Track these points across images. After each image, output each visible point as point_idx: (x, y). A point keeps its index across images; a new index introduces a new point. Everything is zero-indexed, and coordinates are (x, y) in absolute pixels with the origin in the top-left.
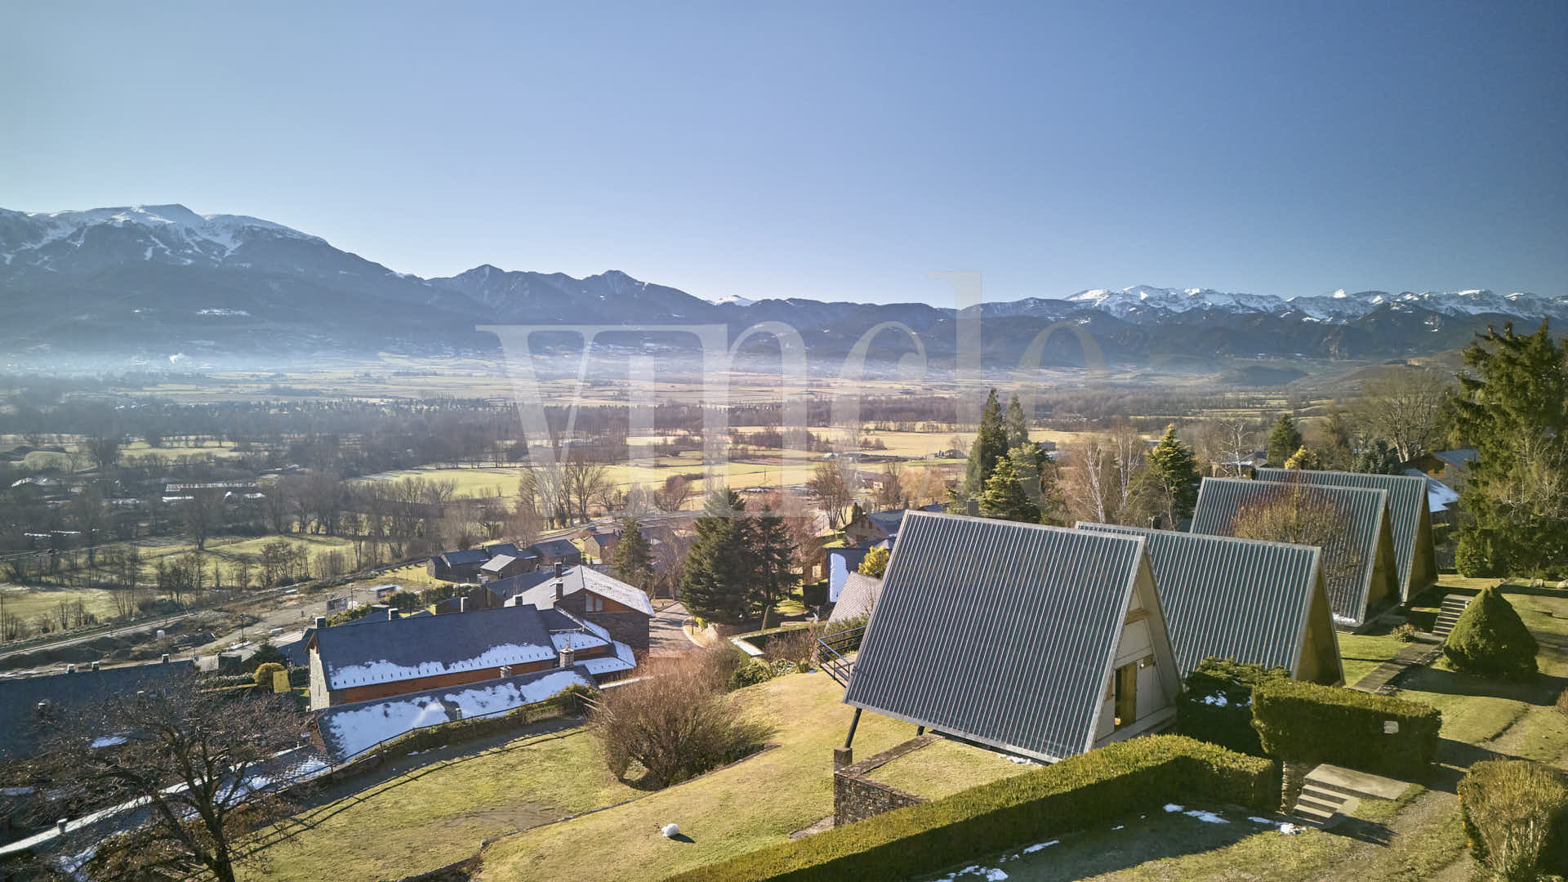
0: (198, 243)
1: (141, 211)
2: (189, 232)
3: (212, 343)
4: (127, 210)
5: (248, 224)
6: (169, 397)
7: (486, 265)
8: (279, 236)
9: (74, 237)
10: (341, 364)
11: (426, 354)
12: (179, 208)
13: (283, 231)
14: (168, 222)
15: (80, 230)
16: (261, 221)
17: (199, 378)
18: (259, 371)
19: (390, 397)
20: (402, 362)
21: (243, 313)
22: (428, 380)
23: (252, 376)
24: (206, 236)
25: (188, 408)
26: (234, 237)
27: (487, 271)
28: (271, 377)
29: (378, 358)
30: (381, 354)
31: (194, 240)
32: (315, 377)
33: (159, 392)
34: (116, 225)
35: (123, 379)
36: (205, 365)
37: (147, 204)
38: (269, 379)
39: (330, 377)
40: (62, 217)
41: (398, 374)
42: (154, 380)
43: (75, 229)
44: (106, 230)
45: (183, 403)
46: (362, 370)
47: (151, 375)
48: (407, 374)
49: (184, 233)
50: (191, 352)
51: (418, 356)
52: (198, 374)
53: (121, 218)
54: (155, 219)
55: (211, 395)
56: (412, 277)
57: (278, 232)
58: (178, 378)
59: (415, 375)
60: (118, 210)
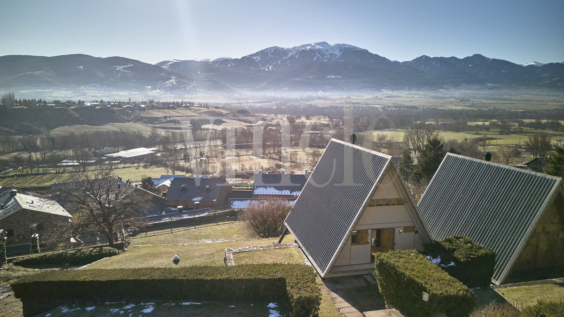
0: (329, 54)
1: (314, 45)
2: (327, 50)
3: (330, 87)
4: (310, 45)
5: (344, 47)
6: (316, 104)
7: (424, 55)
8: (353, 50)
9: (296, 54)
10: (369, 93)
11: (398, 89)
12: (325, 43)
13: (355, 48)
14: (321, 48)
15: (298, 52)
16: (348, 45)
17: (325, 98)
18: (343, 96)
19: (382, 105)
20: (389, 93)
21: (340, 77)
22: (397, 99)
23: (340, 98)
24: (331, 51)
25: (320, 108)
26: (340, 51)
27: (424, 58)
28: (346, 98)
29: (381, 91)
30: (383, 90)
31: (328, 53)
32: (360, 98)
33: (313, 103)
34: (307, 50)
35: (305, 98)
36: (328, 94)
37: (316, 42)
38: (345, 99)
39: (364, 98)
40: (293, 48)
41: (387, 97)
42: (313, 99)
43: (296, 52)
44: (304, 51)
45: (319, 106)
46: (376, 95)
47: (312, 97)
48: (390, 97)
49: (325, 51)
50: (324, 90)
51: (395, 90)
52: (325, 97)
53: (308, 47)
54: (318, 47)
55: (328, 103)
56: (396, 61)
57: (353, 49)
58: (319, 98)
59: (393, 97)
60: (307, 45)
